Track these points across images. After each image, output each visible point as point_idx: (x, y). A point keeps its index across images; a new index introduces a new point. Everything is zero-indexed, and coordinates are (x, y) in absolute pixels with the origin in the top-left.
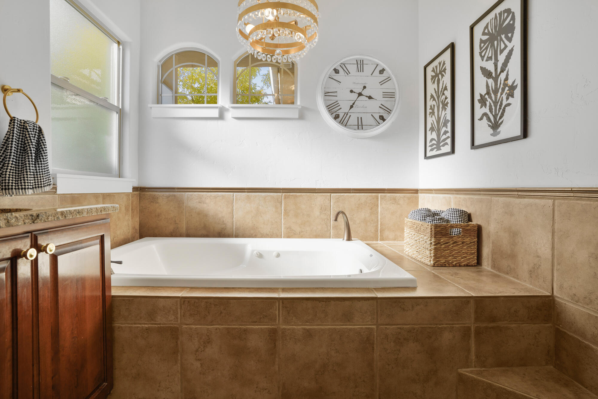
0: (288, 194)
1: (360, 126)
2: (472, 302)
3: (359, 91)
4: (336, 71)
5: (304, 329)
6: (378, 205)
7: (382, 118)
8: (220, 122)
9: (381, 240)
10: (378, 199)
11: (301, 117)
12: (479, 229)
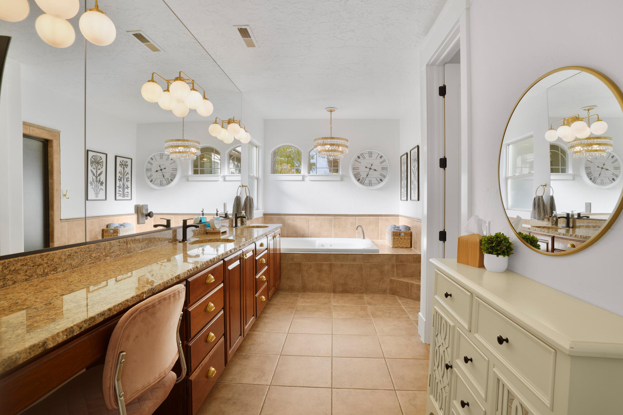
0: (336, 217)
1: (370, 184)
2: (395, 256)
3: (370, 167)
4: (359, 157)
5: (341, 264)
6: (379, 223)
7: (381, 180)
8: (303, 182)
9: (380, 239)
10: (379, 219)
11: (342, 180)
12: (411, 234)
